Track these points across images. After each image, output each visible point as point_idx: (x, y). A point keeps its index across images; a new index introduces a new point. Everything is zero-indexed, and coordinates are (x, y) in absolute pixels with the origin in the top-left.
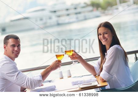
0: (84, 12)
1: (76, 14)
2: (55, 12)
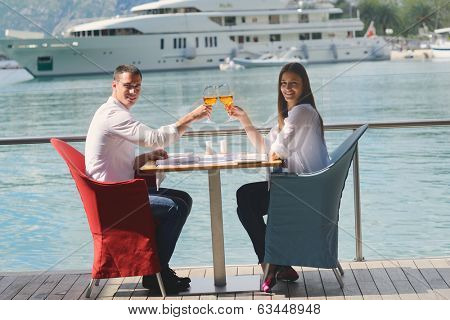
0: (332, 35)
2: (231, 20)
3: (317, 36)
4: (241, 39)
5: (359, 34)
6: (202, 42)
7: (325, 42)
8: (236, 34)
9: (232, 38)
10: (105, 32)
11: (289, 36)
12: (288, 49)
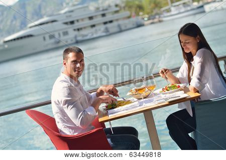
0: (117, 20)
1: (105, 23)
2: (72, 22)
3: (111, 22)
4: (78, 30)
5: (129, 17)
6: (62, 34)
7: (115, 24)
8: (76, 28)
9: (75, 30)
10: (18, 39)
11: (99, 24)
12: (100, 30)
